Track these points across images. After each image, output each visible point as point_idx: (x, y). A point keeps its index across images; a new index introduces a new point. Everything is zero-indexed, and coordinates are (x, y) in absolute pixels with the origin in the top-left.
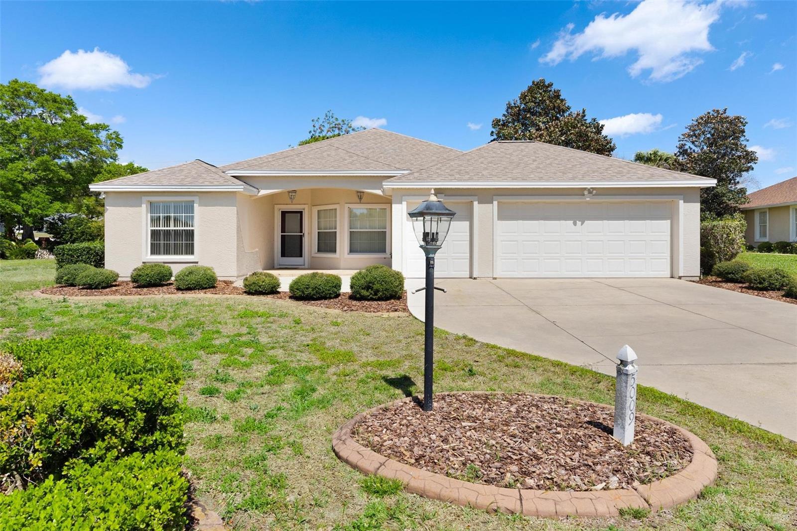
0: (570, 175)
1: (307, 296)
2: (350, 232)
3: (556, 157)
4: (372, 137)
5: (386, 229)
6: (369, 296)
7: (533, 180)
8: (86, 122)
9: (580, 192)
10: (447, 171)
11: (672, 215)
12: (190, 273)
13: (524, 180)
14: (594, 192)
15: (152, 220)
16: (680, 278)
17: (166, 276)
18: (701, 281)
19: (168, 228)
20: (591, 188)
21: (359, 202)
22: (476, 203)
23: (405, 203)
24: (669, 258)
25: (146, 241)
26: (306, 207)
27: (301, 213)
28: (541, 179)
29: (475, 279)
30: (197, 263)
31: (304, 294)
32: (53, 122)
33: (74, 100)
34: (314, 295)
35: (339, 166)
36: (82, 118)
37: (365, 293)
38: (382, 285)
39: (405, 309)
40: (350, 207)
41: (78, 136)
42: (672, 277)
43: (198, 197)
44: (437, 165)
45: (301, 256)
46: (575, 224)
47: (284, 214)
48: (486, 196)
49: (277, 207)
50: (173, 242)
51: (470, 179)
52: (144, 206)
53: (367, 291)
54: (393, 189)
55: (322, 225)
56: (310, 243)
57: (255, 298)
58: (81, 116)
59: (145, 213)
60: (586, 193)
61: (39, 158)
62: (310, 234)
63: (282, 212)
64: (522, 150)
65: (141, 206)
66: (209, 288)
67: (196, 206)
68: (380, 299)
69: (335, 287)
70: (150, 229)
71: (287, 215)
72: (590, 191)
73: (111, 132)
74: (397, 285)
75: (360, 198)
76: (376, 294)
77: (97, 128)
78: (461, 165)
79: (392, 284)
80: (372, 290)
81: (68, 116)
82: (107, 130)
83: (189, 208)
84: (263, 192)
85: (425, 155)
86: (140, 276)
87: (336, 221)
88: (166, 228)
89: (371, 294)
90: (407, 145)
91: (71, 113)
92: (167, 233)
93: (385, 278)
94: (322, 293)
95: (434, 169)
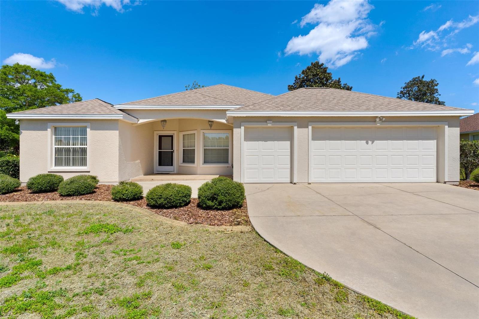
0: (364, 108)
1: (160, 205)
2: (204, 149)
3: (348, 97)
4: (220, 89)
5: (228, 147)
6: (214, 206)
7: (339, 110)
8: (61, 88)
9: (374, 119)
10: (273, 104)
11: (439, 137)
12: (71, 182)
13: (331, 110)
14: (384, 119)
15: (56, 141)
16: (445, 183)
17: (56, 184)
18: (460, 185)
19: (69, 147)
20: (381, 116)
21: (210, 129)
22: (295, 128)
23: (244, 127)
24: (435, 168)
25: (51, 156)
26: (175, 132)
27: (172, 136)
28: (344, 110)
29: (295, 184)
30: (89, 172)
31: (157, 203)
32: (42, 88)
33: (54, 75)
34: (166, 204)
35: (196, 103)
36: (58, 86)
37: (210, 203)
38: (226, 196)
39: (247, 222)
40: (204, 132)
41: (54, 95)
42: (438, 182)
43: (90, 124)
44: (265, 101)
45: (172, 165)
46: (367, 143)
47: (160, 137)
48: (303, 122)
49: (155, 132)
50: (72, 157)
51: (292, 110)
52: (49, 130)
53: (212, 201)
54: (234, 117)
55: (186, 144)
56: (178, 156)
57: (119, 204)
58: (58, 85)
59: (50, 135)
60: (378, 120)
61: (31, 107)
62: (178, 150)
63: (159, 136)
64: (323, 93)
65: (47, 130)
66: (87, 194)
67: (88, 130)
68: (224, 209)
69: (185, 197)
70: (54, 147)
71: (162, 138)
72: (381, 118)
73: (75, 93)
74: (238, 196)
75: (211, 126)
76: (220, 205)
77: (67, 91)
78: (283, 101)
79: (235, 195)
80: (216, 200)
81: (50, 85)
82: (72, 93)
83: (84, 132)
84: (141, 121)
85: (254, 99)
86: (33, 184)
87: (194, 142)
88: (67, 147)
89: (216, 204)
90: (242, 93)
91: (52, 83)
92: (68, 150)
93: (229, 190)
94: (173, 202)
95: (264, 103)
